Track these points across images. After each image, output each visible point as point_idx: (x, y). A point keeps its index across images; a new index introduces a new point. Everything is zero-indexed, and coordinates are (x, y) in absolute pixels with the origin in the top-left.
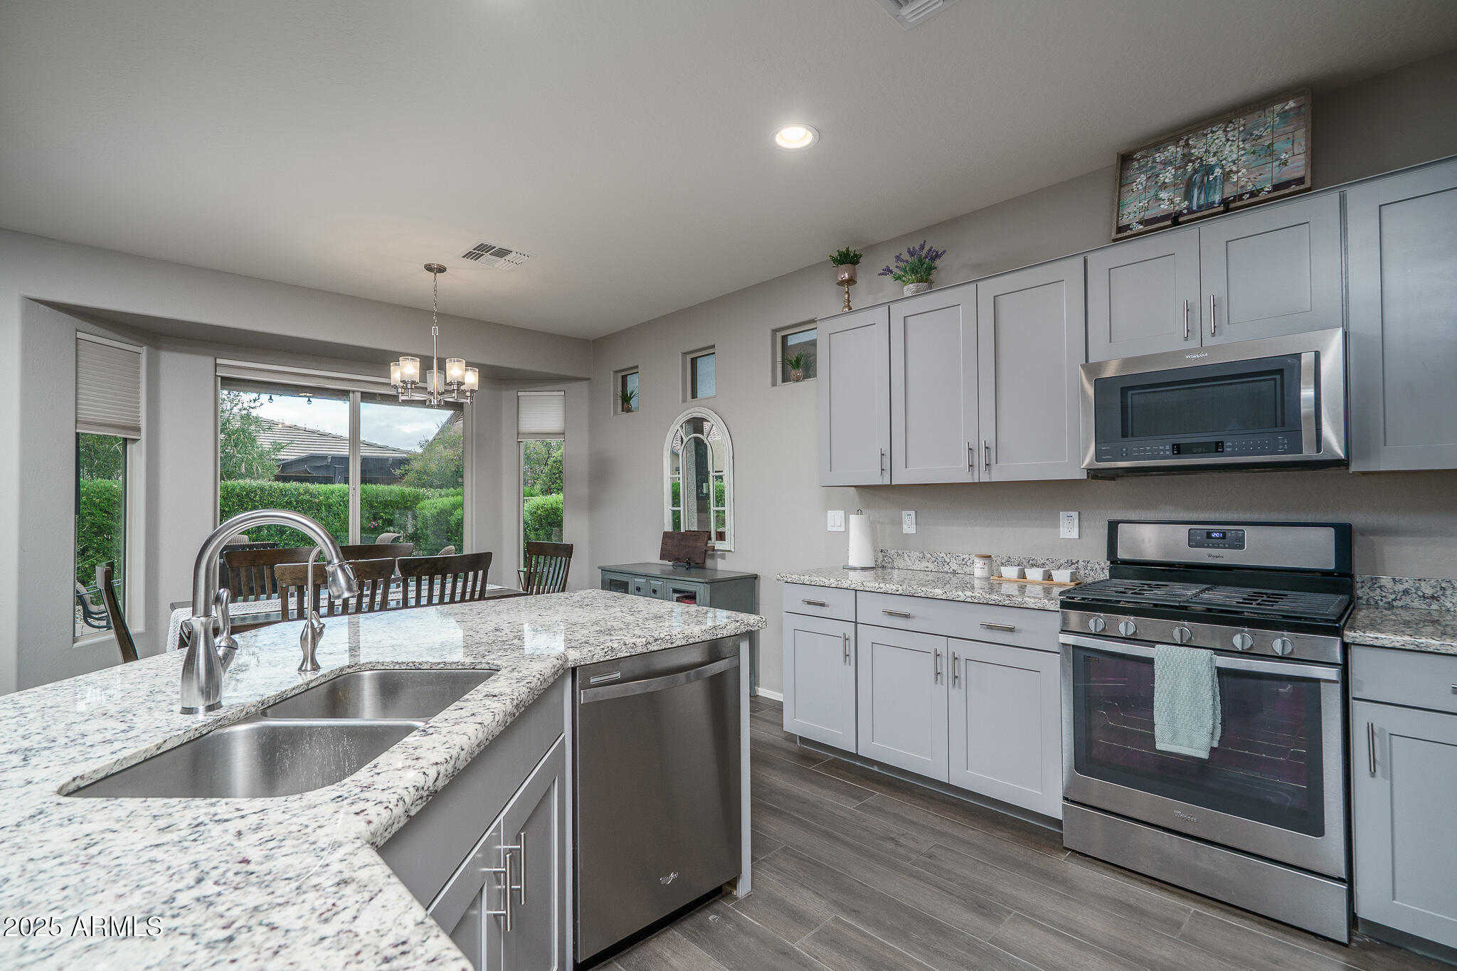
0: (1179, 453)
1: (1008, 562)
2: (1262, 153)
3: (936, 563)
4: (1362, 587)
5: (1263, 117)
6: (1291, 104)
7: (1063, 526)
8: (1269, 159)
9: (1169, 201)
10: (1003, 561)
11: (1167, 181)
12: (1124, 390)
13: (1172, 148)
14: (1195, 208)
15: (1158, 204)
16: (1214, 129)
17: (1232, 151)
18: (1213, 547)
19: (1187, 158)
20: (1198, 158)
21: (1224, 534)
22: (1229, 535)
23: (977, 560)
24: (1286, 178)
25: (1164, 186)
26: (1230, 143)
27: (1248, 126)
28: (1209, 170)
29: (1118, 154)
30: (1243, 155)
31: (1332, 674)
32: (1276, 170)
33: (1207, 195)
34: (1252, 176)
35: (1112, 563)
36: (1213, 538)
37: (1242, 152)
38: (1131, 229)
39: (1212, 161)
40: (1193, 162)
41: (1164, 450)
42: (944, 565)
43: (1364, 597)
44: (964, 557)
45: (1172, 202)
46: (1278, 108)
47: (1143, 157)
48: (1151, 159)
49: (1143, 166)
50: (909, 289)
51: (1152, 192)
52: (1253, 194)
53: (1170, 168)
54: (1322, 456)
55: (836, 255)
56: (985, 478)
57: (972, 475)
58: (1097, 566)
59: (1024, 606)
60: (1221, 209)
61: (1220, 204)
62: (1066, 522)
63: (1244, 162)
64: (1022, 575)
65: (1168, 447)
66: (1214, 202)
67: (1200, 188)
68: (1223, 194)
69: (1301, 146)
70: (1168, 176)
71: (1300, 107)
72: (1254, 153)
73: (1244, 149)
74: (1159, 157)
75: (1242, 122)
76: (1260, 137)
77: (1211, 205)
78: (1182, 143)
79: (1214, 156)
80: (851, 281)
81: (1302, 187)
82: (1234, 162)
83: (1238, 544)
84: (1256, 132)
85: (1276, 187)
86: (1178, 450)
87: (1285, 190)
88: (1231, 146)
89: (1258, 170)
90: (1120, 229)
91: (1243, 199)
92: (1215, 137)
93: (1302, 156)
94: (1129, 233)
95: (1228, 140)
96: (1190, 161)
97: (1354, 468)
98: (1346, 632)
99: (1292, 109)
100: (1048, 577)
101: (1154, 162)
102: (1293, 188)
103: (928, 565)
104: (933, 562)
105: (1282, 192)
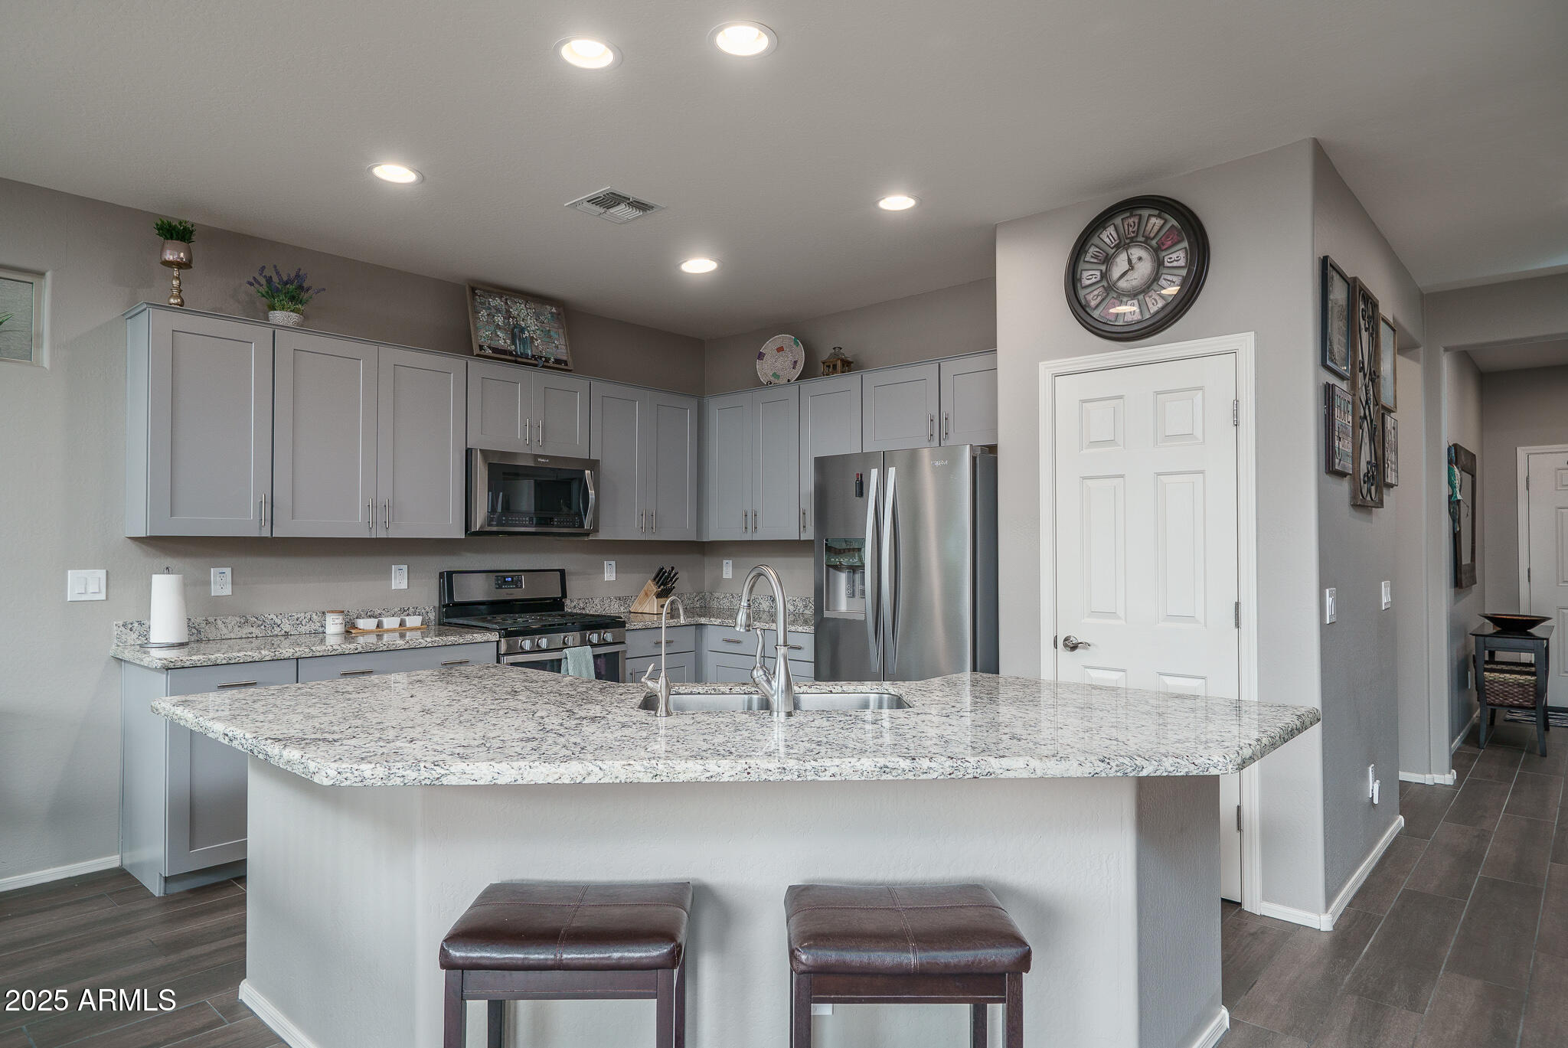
2: (546, 333)
3: (263, 627)
5: (543, 309)
6: (555, 310)
7: (395, 578)
8: (550, 340)
9: (504, 341)
10: (359, 615)
11: (500, 323)
12: (504, 474)
13: (499, 300)
14: (519, 353)
15: (497, 339)
16: (520, 301)
17: (531, 323)
19: (509, 313)
20: (515, 317)
21: (512, 578)
24: (560, 357)
25: (499, 327)
26: (529, 317)
27: (537, 311)
28: (522, 330)
29: (468, 284)
30: (537, 329)
32: (554, 349)
33: (523, 348)
34: (544, 347)
38: (484, 350)
39: (523, 324)
40: (512, 318)
42: (273, 628)
44: (299, 616)
45: (506, 343)
46: (549, 307)
47: (482, 296)
48: (487, 300)
49: (483, 303)
51: (493, 327)
52: (541, 358)
53: (500, 315)
56: (382, 534)
57: (370, 530)
58: (423, 610)
60: (532, 362)
61: (531, 357)
62: (396, 574)
63: (539, 335)
64: (380, 626)
65: (527, 519)
67: (519, 340)
68: (532, 351)
69: (563, 340)
70: (500, 320)
71: (559, 314)
72: (542, 331)
73: (537, 325)
75: (534, 306)
76: (544, 322)
77: (526, 356)
78: (504, 299)
79: (523, 321)
81: (566, 368)
82: (533, 331)
84: (541, 318)
85: (557, 361)
86: (531, 522)
87: (560, 366)
89: (546, 344)
90: (479, 347)
91: (542, 361)
92: (521, 308)
93: (565, 348)
94: (485, 353)
95: (528, 314)
99: (556, 313)
101: (490, 303)
102: (563, 366)
103: (253, 630)
104: (259, 626)
105: (557, 366)
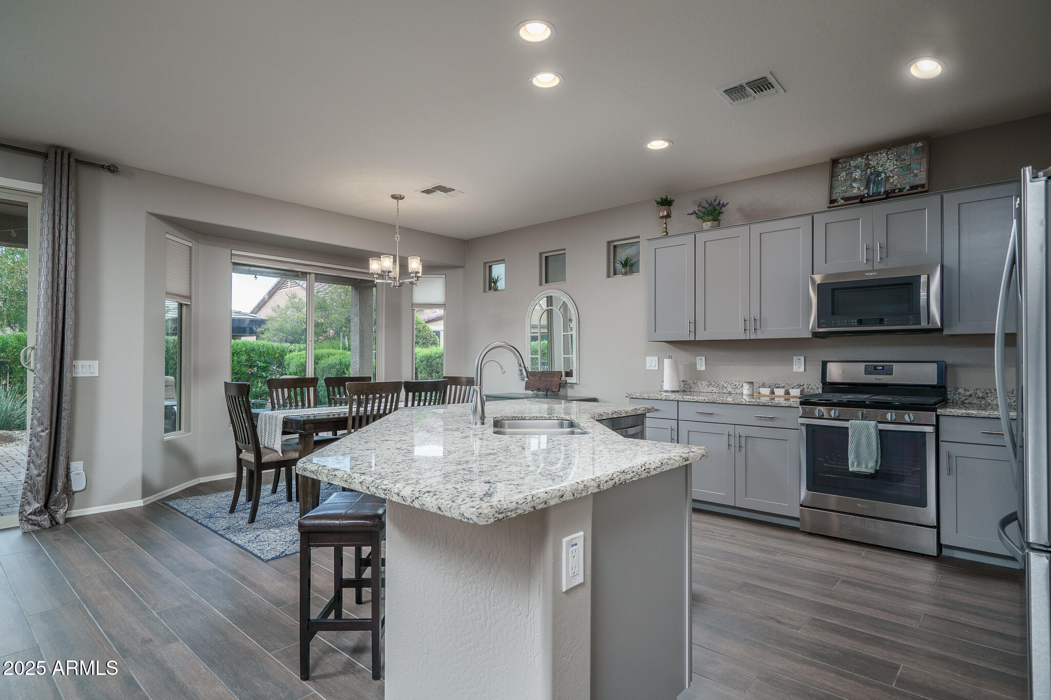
0: (861, 324)
1: (763, 386)
2: (905, 168)
3: (718, 388)
4: (950, 394)
5: (906, 149)
6: (920, 144)
7: (796, 365)
8: (909, 172)
9: (857, 189)
10: (760, 386)
11: (857, 177)
12: (833, 290)
13: (859, 159)
14: (871, 194)
15: (851, 190)
16: (882, 152)
17: (890, 165)
18: (877, 374)
19: (868, 166)
20: (873, 167)
21: (883, 367)
22: (885, 368)
23: (744, 384)
24: (916, 183)
25: (855, 180)
26: (889, 161)
27: (899, 153)
28: (879, 174)
29: (831, 159)
30: (895, 168)
31: (929, 429)
32: (912, 178)
33: (877, 188)
34: (900, 181)
35: (823, 384)
36: (877, 369)
37: (895, 167)
38: (838, 202)
39: (880, 169)
40: (871, 168)
41: (854, 322)
42: (723, 389)
43: (951, 399)
44: (736, 383)
45: (859, 190)
46: (913, 145)
47: (844, 162)
48: (848, 164)
49: (844, 167)
50: (707, 225)
51: (849, 183)
52: (901, 190)
53: (858, 170)
54: (930, 326)
55: (659, 200)
56: (753, 337)
57: (746, 335)
58: (814, 387)
59: (780, 405)
60: (884, 196)
61: (884, 193)
62: (797, 362)
63: (896, 172)
64: (773, 393)
65: (855, 321)
66: (880, 192)
67: (874, 183)
68: (885, 188)
69: (924, 168)
70: (857, 174)
71: (924, 147)
72: (901, 168)
73: (896, 165)
74: (853, 163)
75: (896, 150)
76: (905, 160)
77: (879, 194)
78: (865, 157)
79: (881, 167)
80: (668, 216)
81: (924, 190)
82: (891, 171)
83: (890, 372)
84: (902, 157)
85: (912, 188)
86: (860, 322)
87: (916, 190)
88: (890, 162)
89: (903, 177)
90: (832, 201)
91: (895, 193)
92: (882, 156)
93: (925, 173)
94: (836, 204)
95: (888, 159)
96: (869, 168)
97: (945, 333)
98: (938, 410)
99: (920, 147)
100: (787, 393)
101: (850, 165)
102: (920, 189)
103: (714, 389)
104: (716, 387)
105: (914, 191)
